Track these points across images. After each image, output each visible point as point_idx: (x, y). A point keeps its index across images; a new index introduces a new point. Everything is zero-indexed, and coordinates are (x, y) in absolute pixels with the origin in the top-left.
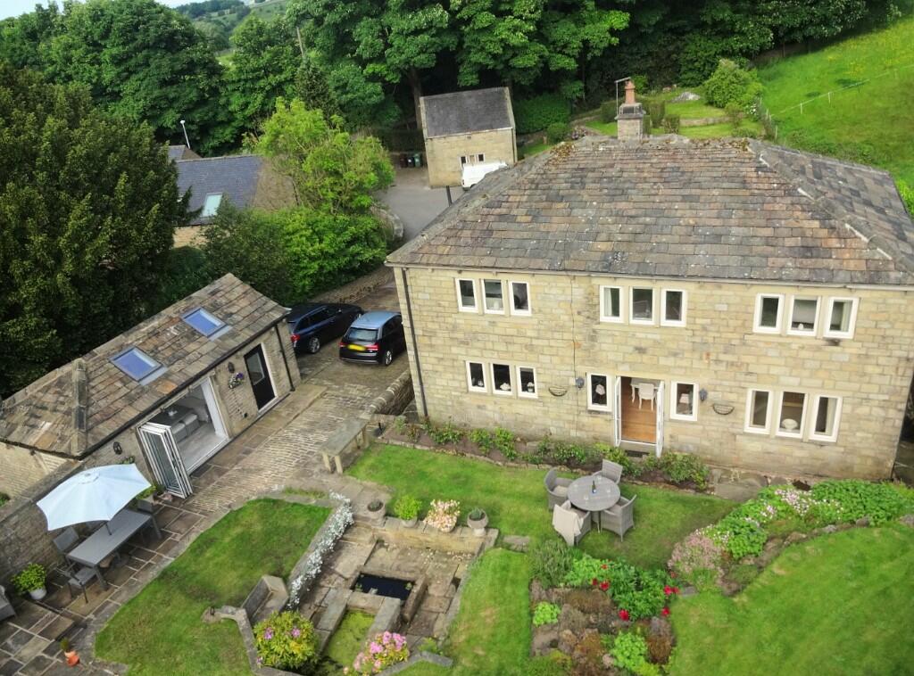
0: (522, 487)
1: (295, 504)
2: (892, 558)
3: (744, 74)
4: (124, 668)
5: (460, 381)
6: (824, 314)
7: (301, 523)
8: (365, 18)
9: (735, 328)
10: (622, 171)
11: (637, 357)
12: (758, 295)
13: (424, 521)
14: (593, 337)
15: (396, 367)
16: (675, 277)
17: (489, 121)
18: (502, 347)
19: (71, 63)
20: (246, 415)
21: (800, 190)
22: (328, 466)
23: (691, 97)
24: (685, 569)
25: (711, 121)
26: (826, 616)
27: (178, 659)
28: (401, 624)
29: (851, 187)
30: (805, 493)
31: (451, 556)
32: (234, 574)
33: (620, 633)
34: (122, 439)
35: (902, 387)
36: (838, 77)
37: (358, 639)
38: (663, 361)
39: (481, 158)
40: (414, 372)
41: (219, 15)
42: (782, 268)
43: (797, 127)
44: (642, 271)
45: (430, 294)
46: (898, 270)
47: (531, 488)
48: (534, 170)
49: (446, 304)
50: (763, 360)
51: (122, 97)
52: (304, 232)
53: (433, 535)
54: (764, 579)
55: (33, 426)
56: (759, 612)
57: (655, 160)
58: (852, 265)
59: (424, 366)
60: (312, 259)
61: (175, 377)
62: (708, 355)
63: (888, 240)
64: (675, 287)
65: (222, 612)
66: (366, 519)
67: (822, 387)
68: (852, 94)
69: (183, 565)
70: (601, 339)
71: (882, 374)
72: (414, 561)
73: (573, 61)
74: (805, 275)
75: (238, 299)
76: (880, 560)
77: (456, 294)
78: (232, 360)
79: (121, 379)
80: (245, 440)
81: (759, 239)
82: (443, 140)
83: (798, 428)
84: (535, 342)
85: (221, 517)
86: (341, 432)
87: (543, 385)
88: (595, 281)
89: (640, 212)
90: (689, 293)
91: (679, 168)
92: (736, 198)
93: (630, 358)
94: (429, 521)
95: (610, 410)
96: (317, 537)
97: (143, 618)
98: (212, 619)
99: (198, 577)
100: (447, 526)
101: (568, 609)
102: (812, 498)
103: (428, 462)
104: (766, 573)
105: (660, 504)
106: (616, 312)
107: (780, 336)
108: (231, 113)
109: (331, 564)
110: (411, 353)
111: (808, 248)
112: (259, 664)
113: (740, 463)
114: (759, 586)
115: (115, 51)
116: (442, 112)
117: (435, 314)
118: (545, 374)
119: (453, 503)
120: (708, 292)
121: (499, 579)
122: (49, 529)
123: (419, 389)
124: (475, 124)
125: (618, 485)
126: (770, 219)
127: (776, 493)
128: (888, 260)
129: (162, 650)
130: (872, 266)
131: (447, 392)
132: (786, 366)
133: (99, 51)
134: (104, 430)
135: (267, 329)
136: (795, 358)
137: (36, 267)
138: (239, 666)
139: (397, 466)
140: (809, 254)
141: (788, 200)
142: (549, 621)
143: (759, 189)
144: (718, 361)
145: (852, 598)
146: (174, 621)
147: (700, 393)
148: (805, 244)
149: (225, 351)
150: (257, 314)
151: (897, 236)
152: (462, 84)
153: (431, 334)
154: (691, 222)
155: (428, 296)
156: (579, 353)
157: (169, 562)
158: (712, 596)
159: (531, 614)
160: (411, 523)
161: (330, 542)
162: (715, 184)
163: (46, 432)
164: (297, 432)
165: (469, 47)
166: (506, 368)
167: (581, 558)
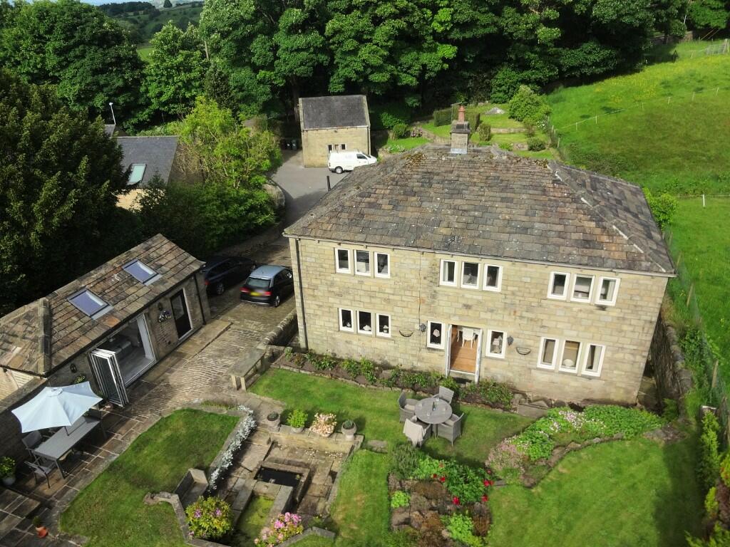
0: (379, 403)
1: (211, 414)
2: (638, 462)
3: (538, 98)
4: (84, 540)
5: (334, 323)
6: (597, 287)
7: (217, 428)
8: (259, 36)
9: (535, 294)
10: (458, 176)
11: (465, 311)
12: (553, 272)
13: (310, 429)
14: (434, 296)
15: (283, 308)
16: (496, 257)
17: (350, 119)
18: (367, 300)
19: (19, 51)
20: (169, 343)
21: (582, 199)
22: (235, 384)
23: (499, 111)
24: (498, 468)
25: (512, 131)
26: (594, 503)
27: (127, 533)
28: (291, 506)
29: (616, 197)
30: (580, 414)
31: (328, 455)
32: (166, 467)
33: (455, 514)
34: (78, 362)
35: (646, 341)
36: (603, 105)
37: (262, 517)
38: (483, 315)
39: (343, 147)
40: (299, 315)
41: (134, 15)
42: (570, 254)
43: (573, 139)
44: (472, 250)
45: (316, 258)
46: (648, 260)
47: (387, 405)
48: (395, 171)
49: (327, 266)
50: (552, 318)
51: (61, 81)
52: (215, 203)
53: (315, 439)
54: (552, 476)
55: (6, 350)
56: (550, 499)
57: (482, 170)
58: (617, 255)
59: (307, 311)
60: (220, 223)
61: (118, 314)
62: (515, 312)
63: (641, 239)
64: (494, 263)
65: (160, 496)
66: (265, 426)
67: (593, 338)
68: (612, 118)
69: (125, 460)
70: (440, 297)
71: (633, 332)
72: (301, 458)
73: (415, 79)
74: (585, 260)
75: (166, 253)
76: (630, 464)
77: (335, 260)
78: (161, 301)
79: (76, 315)
80: (168, 363)
81: (554, 233)
82: (315, 132)
83: (575, 366)
84: (391, 297)
85: (155, 422)
86: (245, 359)
87: (395, 329)
88: (438, 256)
89: (471, 207)
90: (504, 269)
91: (499, 177)
92: (539, 203)
93: (460, 312)
94: (312, 428)
95: (443, 348)
96: (229, 439)
97: (97, 501)
98: (152, 502)
99: (139, 470)
100: (326, 433)
101: (416, 496)
102: (585, 418)
103: (310, 384)
104: (554, 471)
105: (479, 419)
106: (451, 278)
107: (566, 302)
108: (149, 99)
109: (239, 460)
110: (298, 301)
111: (587, 241)
112: (191, 536)
113: (533, 389)
114: (549, 481)
115: (57, 44)
116: (315, 110)
117: (318, 273)
118: (397, 320)
119: (331, 416)
120: (517, 268)
121: (365, 472)
122: (23, 432)
123: (303, 328)
124: (340, 121)
125: (450, 405)
126: (562, 218)
127: (560, 413)
128: (641, 254)
129: (114, 526)
130: (630, 257)
131: (323, 330)
132: (569, 323)
133: (44, 44)
134: (64, 354)
135: (188, 278)
136: (575, 318)
137: (13, 226)
138: (174, 538)
139: (287, 386)
140: (588, 246)
141: (574, 206)
142: (403, 505)
143: (555, 196)
144: (521, 317)
145: (611, 490)
146: (121, 503)
147: (508, 339)
148: (586, 239)
149: (157, 295)
150: (180, 266)
151: (647, 235)
152: (331, 91)
153: (315, 288)
154: (507, 217)
155: (313, 260)
156: (423, 307)
157: (115, 457)
158: (517, 488)
159: (390, 500)
160: (299, 430)
161: (238, 443)
162: (524, 191)
163: (17, 355)
164: (209, 357)
165: (338, 63)
166: (369, 315)
167: (424, 459)
